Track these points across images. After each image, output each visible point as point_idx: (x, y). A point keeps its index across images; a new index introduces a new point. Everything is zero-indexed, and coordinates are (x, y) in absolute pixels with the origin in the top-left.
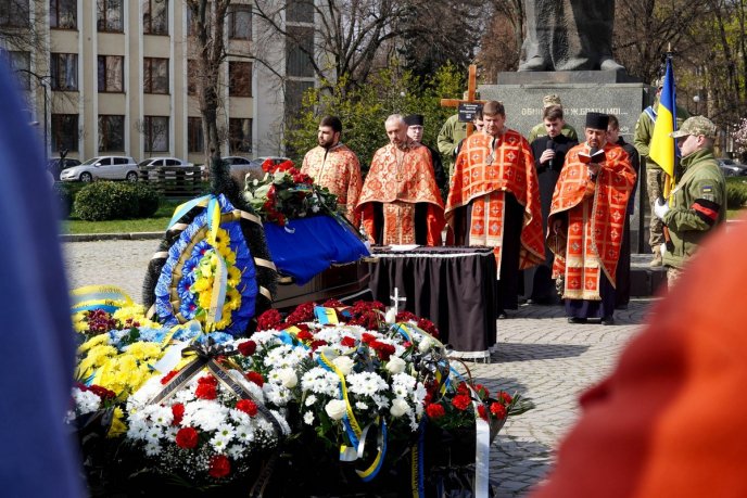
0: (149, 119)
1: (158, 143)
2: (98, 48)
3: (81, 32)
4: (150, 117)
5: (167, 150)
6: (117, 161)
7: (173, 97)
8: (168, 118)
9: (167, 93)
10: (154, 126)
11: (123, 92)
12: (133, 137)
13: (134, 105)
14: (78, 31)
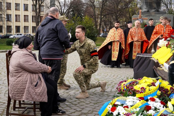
0: (25, 27)
1: (27, 31)
2: (15, 13)
3: (12, 11)
4: (25, 26)
5: (28, 32)
6: (20, 35)
7: (29, 22)
8: (28, 26)
9: (28, 22)
10: (26, 28)
11: (20, 22)
12: (22, 30)
13: (22, 24)
14: (11, 10)
